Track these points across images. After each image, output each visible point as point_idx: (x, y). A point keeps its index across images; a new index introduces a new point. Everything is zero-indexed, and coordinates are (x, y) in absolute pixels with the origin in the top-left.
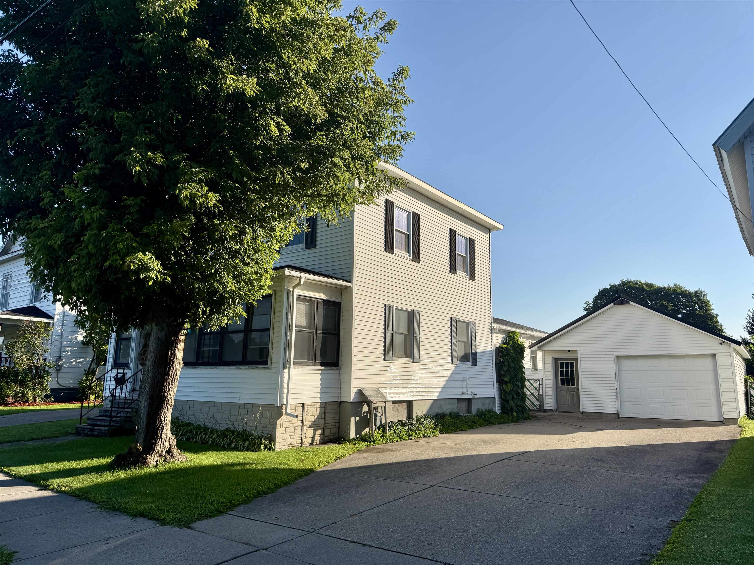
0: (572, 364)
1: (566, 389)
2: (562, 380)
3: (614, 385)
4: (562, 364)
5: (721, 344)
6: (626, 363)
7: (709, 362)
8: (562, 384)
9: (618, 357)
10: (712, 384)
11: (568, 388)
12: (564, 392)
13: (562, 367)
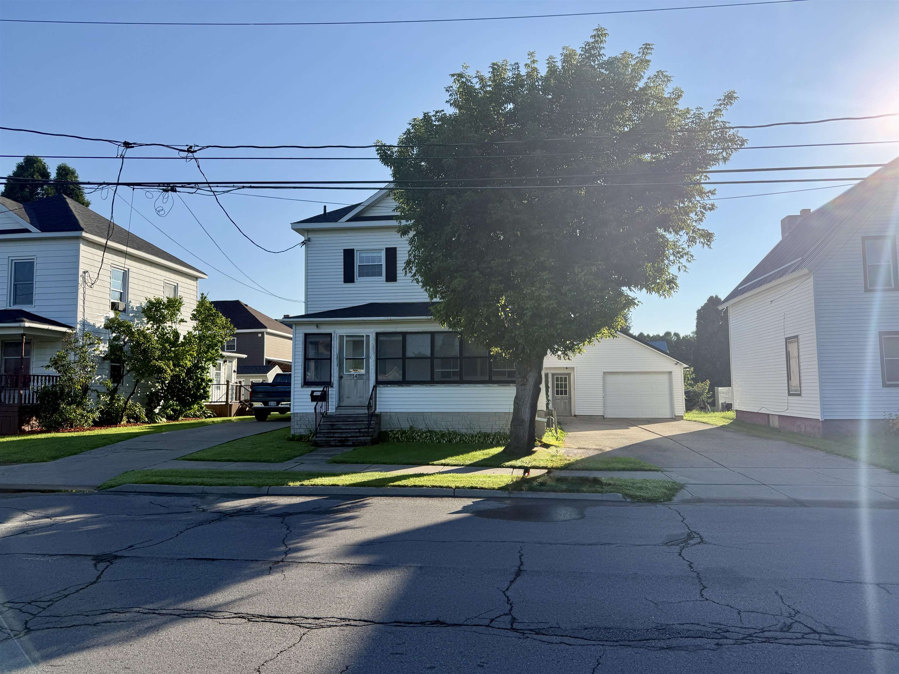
0: (565, 378)
1: (560, 398)
2: (557, 391)
3: (601, 394)
4: (557, 378)
5: (676, 364)
6: (609, 378)
7: (666, 377)
8: (557, 394)
9: (604, 373)
10: (667, 392)
11: (562, 397)
12: (559, 401)
13: (557, 381)
